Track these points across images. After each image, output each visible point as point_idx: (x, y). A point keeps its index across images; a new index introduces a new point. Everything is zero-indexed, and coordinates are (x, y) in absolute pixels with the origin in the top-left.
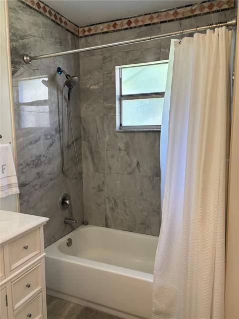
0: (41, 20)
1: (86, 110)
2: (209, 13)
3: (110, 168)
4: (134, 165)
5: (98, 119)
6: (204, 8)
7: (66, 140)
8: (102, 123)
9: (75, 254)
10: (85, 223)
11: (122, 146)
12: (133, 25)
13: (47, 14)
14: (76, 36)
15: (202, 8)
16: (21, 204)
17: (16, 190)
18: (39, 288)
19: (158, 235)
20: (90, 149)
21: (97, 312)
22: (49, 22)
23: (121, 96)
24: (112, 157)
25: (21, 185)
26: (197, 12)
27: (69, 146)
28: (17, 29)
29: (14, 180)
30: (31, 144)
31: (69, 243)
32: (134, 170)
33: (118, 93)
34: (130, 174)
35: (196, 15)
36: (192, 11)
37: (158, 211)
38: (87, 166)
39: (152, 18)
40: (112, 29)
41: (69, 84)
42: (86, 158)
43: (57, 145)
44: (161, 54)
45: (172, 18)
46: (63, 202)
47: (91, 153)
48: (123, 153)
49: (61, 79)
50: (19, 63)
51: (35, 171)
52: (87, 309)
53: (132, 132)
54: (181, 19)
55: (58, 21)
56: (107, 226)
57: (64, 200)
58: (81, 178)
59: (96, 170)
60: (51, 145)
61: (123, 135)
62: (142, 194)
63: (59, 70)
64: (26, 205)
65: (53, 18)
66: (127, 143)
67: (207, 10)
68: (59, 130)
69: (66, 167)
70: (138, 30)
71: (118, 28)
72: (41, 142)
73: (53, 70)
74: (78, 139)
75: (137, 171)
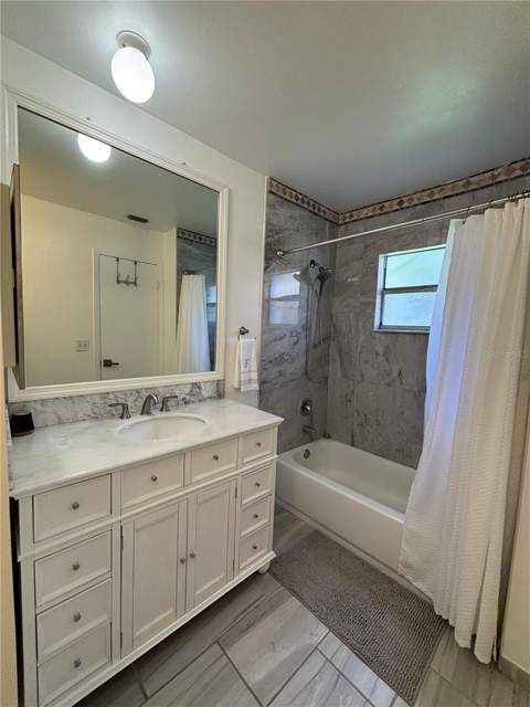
0: (298, 212)
1: (339, 306)
2: (522, 176)
3: (362, 375)
4: (395, 374)
5: (352, 315)
6: (514, 170)
7: (312, 338)
8: (357, 320)
9: (312, 468)
10: (327, 436)
11: (380, 349)
12: (405, 205)
13: (305, 206)
14: (335, 224)
15: (508, 173)
16: (260, 401)
17: (255, 386)
19: (416, 468)
20: (340, 350)
21: (328, 539)
22: (307, 213)
23: (384, 289)
24: (367, 362)
25: (262, 382)
26: (502, 178)
27: (315, 346)
28: (274, 225)
29: (255, 376)
30: (275, 340)
31: (307, 454)
32: (394, 380)
33: (380, 286)
34: (388, 385)
35: (500, 182)
36: (494, 177)
37: (420, 438)
38: (335, 370)
39: (432, 194)
40: (378, 212)
41: (322, 278)
42: (334, 360)
43: (303, 343)
45: (462, 190)
46: (304, 408)
47: (341, 355)
48: (381, 358)
49: (313, 272)
50: (271, 259)
51: (277, 369)
52: (317, 532)
53: (395, 333)
54: (473, 190)
55: (316, 211)
56: (353, 445)
57: (305, 404)
58: (326, 383)
59: (345, 376)
60: (295, 344)
61: (383, 337)
62: (403, 413)
63: (312, 262)
64: (265, 404)
65: (311, 208)
66: (387, 347)
67: (518, 173)
68: (306, 327)
69: (309, 368)
70: (411, 211)
71: (385, 210)
72: (287, 339)
73: (305, 264)
74: (326, 339)
75: (398, 384)
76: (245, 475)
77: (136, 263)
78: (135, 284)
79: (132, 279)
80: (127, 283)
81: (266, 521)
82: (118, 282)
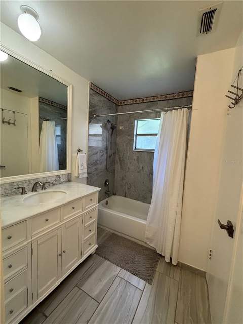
0: (103, 98)
1: (119, 140)
2: (182, 98)
3: (129, 168)
4: (141, 168)
5: (125, 144)
6: (180, 95)
7: (109, 153)
8: (127, 147)
9: (110, 208)
10: (115, 195)
11: (135, 158)
12: (145, 101)
13: (105, 96)
14: (117, 105)
15: (179, 95)
16: (87, 182)
17: (86, 175)
18: (95, 219)
19: (150, 203)
20: (120, 159)
21: (118, 236)
22: (106, 99)
23: (137, 134)
24: (130, 163)
25: (88, 173)
26: (176, 97)
27: (110, 157)
28: (92, 103)
29: (86, 171)
30: (94, 154)
31: (107, 203)
32: (141, 170)
33: (135, 133)
34: (138, 172)
35: (176, 98)
36: (174, 96)
37: (151, 192)
38: (118, 167)
39: (154, 99)
40: (135, 102)
41: (113, 128)
42: (117, 163)
43: (105, 156)
44: (158, 116)
45: (164, 99)
46: (106, 183)
47: (120, 160)
48: (136, 162)
49: (109, 125)
50: (92, 118)
51: (94, 167)
52: (113, 234)
53: (141, 152)
54: (168, 100)
55: (110, 99)
56: (125, 197)
57: (106, 182)
58: (114, 172)
59: (122, 169)
60: (102, 156)
61: (136, 153)
62: (144, 183)
63: (108, 121)
64: (90, 182)
65: (108, 97)
66: (138, 157)
67: (181, 96)
68: (106, 149)
69: (108, 167)
70: (146, 104)
71: (137, 102)
72: (98, 154)
73: (106, 121)
74: (114, 154)
75: (142, 172)
76: (86, 214)
77: (14, 112)
78: (14, 123)
79: (12, 121)
80: (9, 123)
81: (94, 232)
82: (3, 122)
